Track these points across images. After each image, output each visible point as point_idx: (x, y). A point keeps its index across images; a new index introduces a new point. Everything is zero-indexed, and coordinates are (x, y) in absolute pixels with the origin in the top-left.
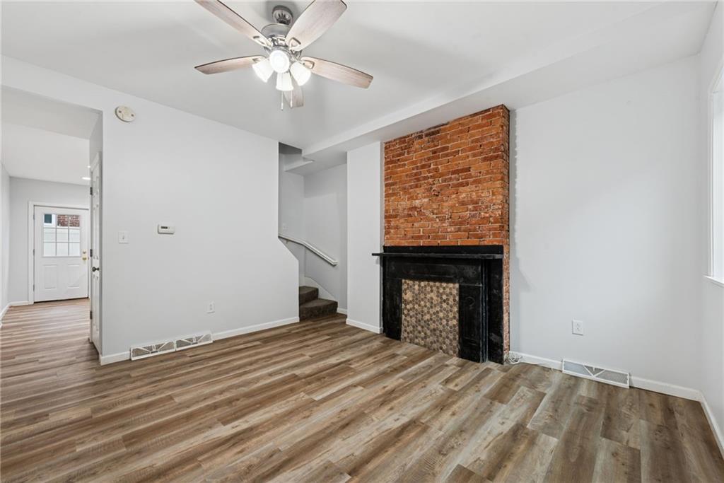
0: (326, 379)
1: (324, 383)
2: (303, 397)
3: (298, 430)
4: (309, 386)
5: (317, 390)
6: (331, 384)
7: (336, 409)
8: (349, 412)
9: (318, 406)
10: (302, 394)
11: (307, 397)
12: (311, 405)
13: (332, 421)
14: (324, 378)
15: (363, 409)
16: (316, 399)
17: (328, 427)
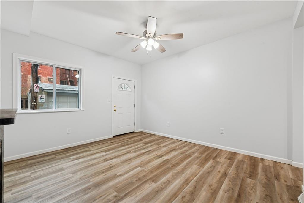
0: (135, 179)
1: (136, 177)
2: (145, 169)
3: (144, 158)
4: (144, 174)
5: (140, 172)
6: (132, 176)
7: (132, 164)
8: (127, 163)
9: (139, 165)
10: (146, 170)
11: (144, 169)
12: (141, 166)
13: (133, 161)
14: (136, 181)
15: (122, 164)
16: (139, 168)
17: (135, 159)
